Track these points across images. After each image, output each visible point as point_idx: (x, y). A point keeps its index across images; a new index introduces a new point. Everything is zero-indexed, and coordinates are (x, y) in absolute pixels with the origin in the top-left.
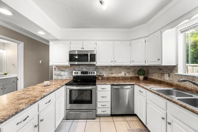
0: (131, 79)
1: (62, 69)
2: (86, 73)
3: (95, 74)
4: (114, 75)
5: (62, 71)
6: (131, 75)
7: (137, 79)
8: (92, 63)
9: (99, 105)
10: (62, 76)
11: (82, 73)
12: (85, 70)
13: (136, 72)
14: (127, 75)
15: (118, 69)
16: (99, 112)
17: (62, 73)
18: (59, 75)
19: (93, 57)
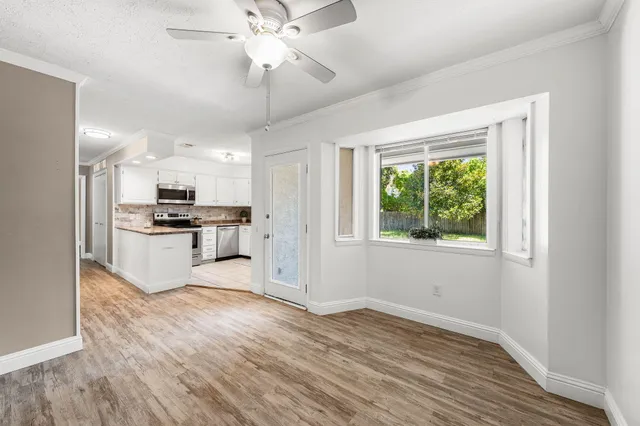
0: (233, 221)
1: (131, 209)
2: (176, 215)
3: (189, 218)
4: (212, 219)
5: (130, 212)
6: (233, 218)
7: (240, 221)
8: (191, 202)
9: (204, 249)
10: (130, 221)
11: (170, 215)
12: (171, 211)
13: (239, 213)
14: (228, 219)
15: (217, 210)
16: (205, 256)
17: (132, 216)
18: (125, 220)
19: (192, 197)
